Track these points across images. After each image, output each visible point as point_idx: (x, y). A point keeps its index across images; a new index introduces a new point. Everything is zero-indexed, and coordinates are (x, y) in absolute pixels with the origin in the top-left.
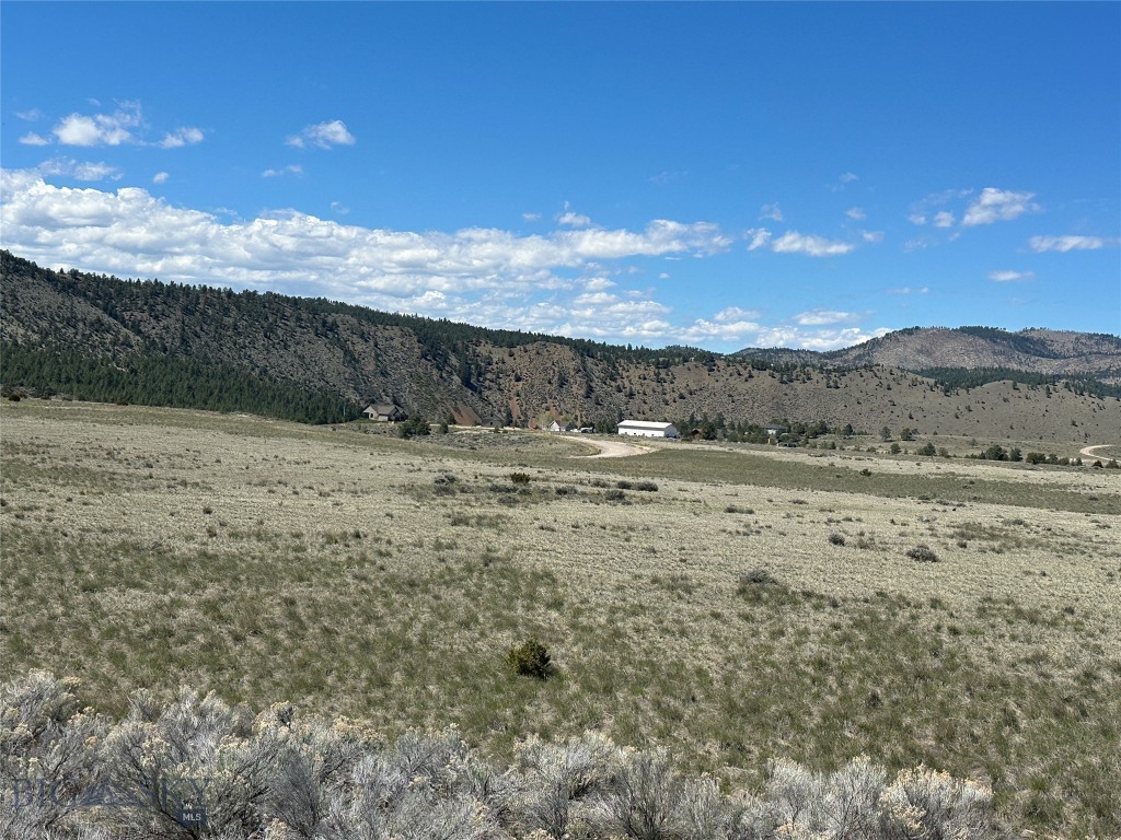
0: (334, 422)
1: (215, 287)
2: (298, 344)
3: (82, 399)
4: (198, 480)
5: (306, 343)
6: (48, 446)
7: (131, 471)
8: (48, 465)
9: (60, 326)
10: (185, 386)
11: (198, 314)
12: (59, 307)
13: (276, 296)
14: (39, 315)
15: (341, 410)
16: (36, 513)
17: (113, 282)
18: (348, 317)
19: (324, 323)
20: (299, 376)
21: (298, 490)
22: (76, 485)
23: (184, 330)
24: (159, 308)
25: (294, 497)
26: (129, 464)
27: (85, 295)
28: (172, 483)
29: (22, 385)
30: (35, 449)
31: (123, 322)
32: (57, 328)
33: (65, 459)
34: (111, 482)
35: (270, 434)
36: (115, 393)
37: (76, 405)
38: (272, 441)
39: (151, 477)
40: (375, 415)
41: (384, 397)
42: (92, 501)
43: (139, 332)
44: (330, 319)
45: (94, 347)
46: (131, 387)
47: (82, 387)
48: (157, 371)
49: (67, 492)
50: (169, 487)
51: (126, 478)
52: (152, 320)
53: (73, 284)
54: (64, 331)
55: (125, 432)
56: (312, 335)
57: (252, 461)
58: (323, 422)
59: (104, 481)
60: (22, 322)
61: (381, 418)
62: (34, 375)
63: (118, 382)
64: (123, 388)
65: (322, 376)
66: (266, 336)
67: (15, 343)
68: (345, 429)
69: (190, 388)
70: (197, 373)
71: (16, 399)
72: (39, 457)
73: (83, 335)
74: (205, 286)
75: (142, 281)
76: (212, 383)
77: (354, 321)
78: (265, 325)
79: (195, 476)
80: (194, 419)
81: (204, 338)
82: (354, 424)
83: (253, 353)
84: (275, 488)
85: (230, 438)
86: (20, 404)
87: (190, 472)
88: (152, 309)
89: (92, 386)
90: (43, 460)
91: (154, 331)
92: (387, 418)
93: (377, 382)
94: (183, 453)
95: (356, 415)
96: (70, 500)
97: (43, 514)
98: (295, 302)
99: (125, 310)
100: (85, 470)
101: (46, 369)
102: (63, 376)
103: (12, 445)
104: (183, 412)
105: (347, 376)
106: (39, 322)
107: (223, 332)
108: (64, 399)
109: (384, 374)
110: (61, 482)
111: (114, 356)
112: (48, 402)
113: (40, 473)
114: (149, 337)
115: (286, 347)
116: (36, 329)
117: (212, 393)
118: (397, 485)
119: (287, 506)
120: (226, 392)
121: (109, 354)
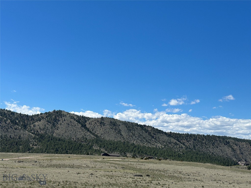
0: (230, 166)
1: (200, 134)
2: (220, 147)
3: (173, 160)
4: (200, 179)
5: (222, 146)
6: (167, 171)
7: (185, 177)
8: (167, 175)
9: (168, 144)
10: (195, 157)
11: (197, 140)
12: (168, 140)
13: (214, 136)
14: (164, 142)
15: (232, 162)
16: (166, 186)
17: (179, 134)
18: (232, 140)
19: (226, 142)
20: (221, 154)
21: (224, 182)
22: (174, 180)
23: (194, 144)
24: (188, 139)
25: (223, 184)
26: (184, 175)
27: (173, 137)
28: (194, 180)
29: (161, 157)
30: (164, 171)
31: (181, 143)
32: (167, 144)
33: (171, 174)
34: (181, 179)
35: (215, 168)
36: (180, 158)
37: (172, 161)
38: (216, 170)
39: (189, 178)
40: (241, 164)
41: (243, 159)
42: (177, 183)
43: (184, 145)
44: (228, 141)
45: (175, 148)
46: (183, 157)
47: (173, 157)
48: (188, 154)
49: (171, 181)
50: (193, 181)
51: (184, 178)
52: (187, 142)
53: (170, 135)
54: (169, 145)
55: (183, 168)
56: (224, 145)
57: (212, 175)
58: (228, 166)
59: (179, 179)
60: (160, 143)
61: (242, 165)
62: (163, 155)
63: (180, 156)
64: (182, 157)
65: (227, 155)
66: (212, 145)
67: (159, 148)
68: (234, 167)
69: (196, 157)
70: (197, 154)
71: (160, 160)
72: (165, 173)
73: (173, 146)
74: (198, 134)
75: (185, 134)
76: (201, 156)
77: (234, 141)
78: (212, 142)
79: (199, 178)
80: (197, 165)
81: (199, 146)
82: (236, 166)
83: (210, 149)
84: (218, 182)
85: (206, 169)
86: (161, 161)
87: (198, 177)
88: (187, 140)
89: (175, 157)
90: (166, 174)
91: (187, 145)
92: (244, 165)
93: (240, 156)
94: (196, 172)
95: (236, 164)
96: (172, 183)
97: (167, 186)
98: (219, 137)
99: (181, 140)
100: (175, 176)
101: (165, 153)
102: (169, 155)
103: (160, 170)
104: (195, 163)
105: (233, 154)
106: (164, 143)
107: (203, 144)
108: (169, 160)
109: (242, 154)
110: (170, 179)
111: (179, 150)
112: (166, 161)
113: (166, 177)
114: (186, 146)
115: (217, 147)
116: (163, 145)
117: (201, 159)
118: (248, 181)
119: (221, 186)
120: (204, 158)
121: (178, 150)
